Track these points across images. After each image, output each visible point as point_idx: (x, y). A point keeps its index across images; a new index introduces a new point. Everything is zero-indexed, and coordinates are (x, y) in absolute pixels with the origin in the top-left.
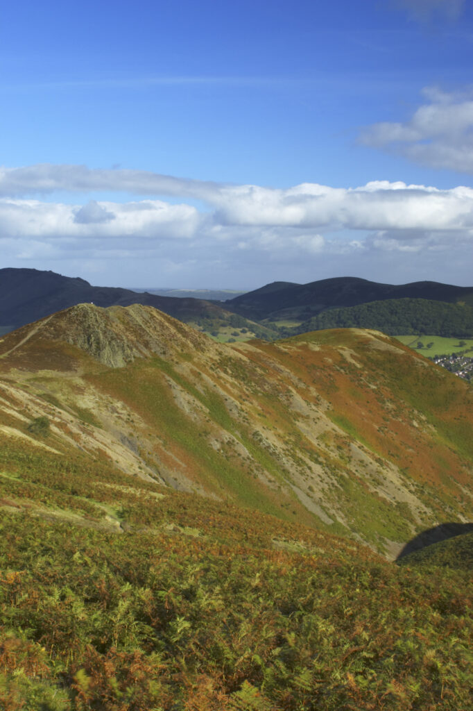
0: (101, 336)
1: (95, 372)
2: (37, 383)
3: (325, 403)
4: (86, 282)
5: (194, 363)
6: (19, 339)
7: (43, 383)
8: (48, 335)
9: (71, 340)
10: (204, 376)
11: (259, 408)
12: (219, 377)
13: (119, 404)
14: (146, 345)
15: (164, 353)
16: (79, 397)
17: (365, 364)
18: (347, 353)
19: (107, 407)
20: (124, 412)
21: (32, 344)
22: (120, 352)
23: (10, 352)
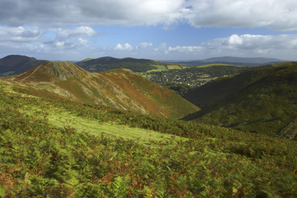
0: (59, 71)
1: (58, 82)
2: (40, 86)
3: (122, 90)
4: (35, 59)
5: (86, 79)
6: (31, 72)
7: (42, 86)
8: (41, 71)
9: (49, 72)
10: (90, 82)
11: (106, 92)
12: (94, 83)
13: (67, 92)
14: (72, 73)
15: (77, 76)
16: (54, 90)
17: (129, 78)
18: (124, 75)
19: (63, 93)
20: (69, 94)
21: (36, 74)
22: (65, 76)
23: (29, 76)
